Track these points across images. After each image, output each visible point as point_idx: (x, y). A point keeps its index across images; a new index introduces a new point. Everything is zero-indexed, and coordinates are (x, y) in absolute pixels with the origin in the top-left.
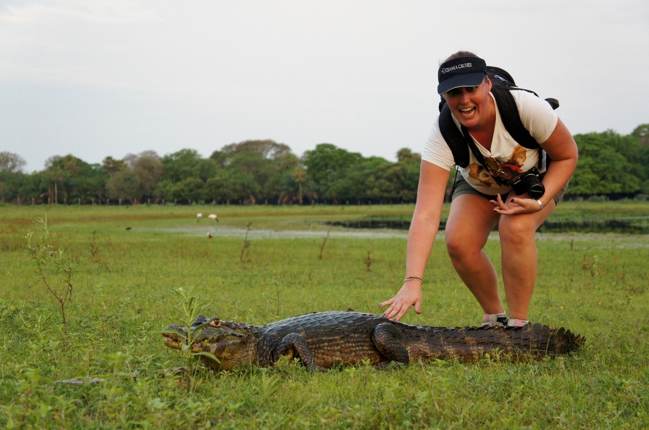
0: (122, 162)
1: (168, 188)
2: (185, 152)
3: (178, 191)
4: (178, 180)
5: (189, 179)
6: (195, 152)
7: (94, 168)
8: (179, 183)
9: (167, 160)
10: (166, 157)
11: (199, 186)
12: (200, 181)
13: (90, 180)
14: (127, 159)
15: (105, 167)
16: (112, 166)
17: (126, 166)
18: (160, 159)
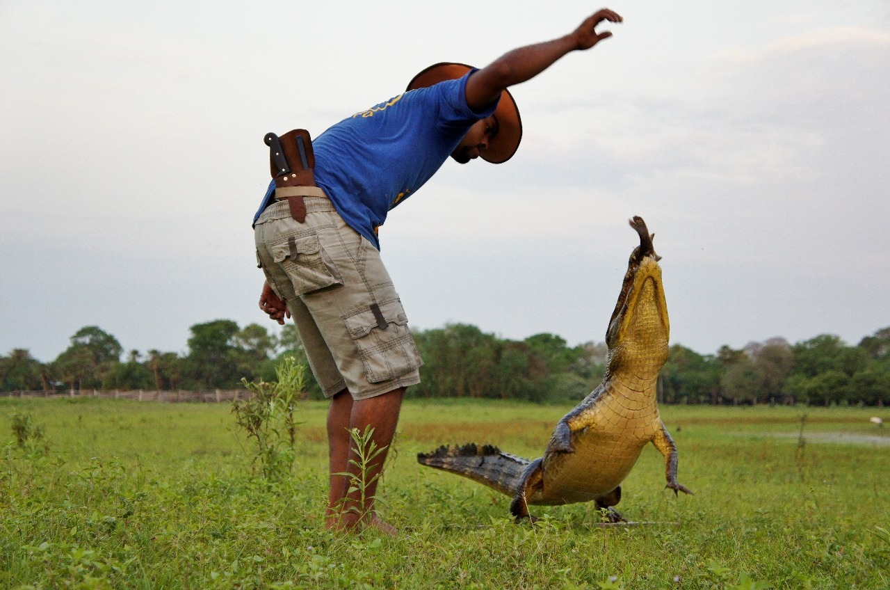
0: (741, 352)
1: (800, 385)
2: (823, 339)
3: (815, 389)
4: (814, 374)
5: (829, 373)
6: (837, 339)
7: (706, 360)
8: (815, 379)
9: (799, 349)
10: (798, 344)
11: (843, 383)
12: (844, 375)
13: (702, 375)
14: (748, 348)
15: (720, 359)
16: (729, 357)
17: (746, 357)
18: (791, 348)
